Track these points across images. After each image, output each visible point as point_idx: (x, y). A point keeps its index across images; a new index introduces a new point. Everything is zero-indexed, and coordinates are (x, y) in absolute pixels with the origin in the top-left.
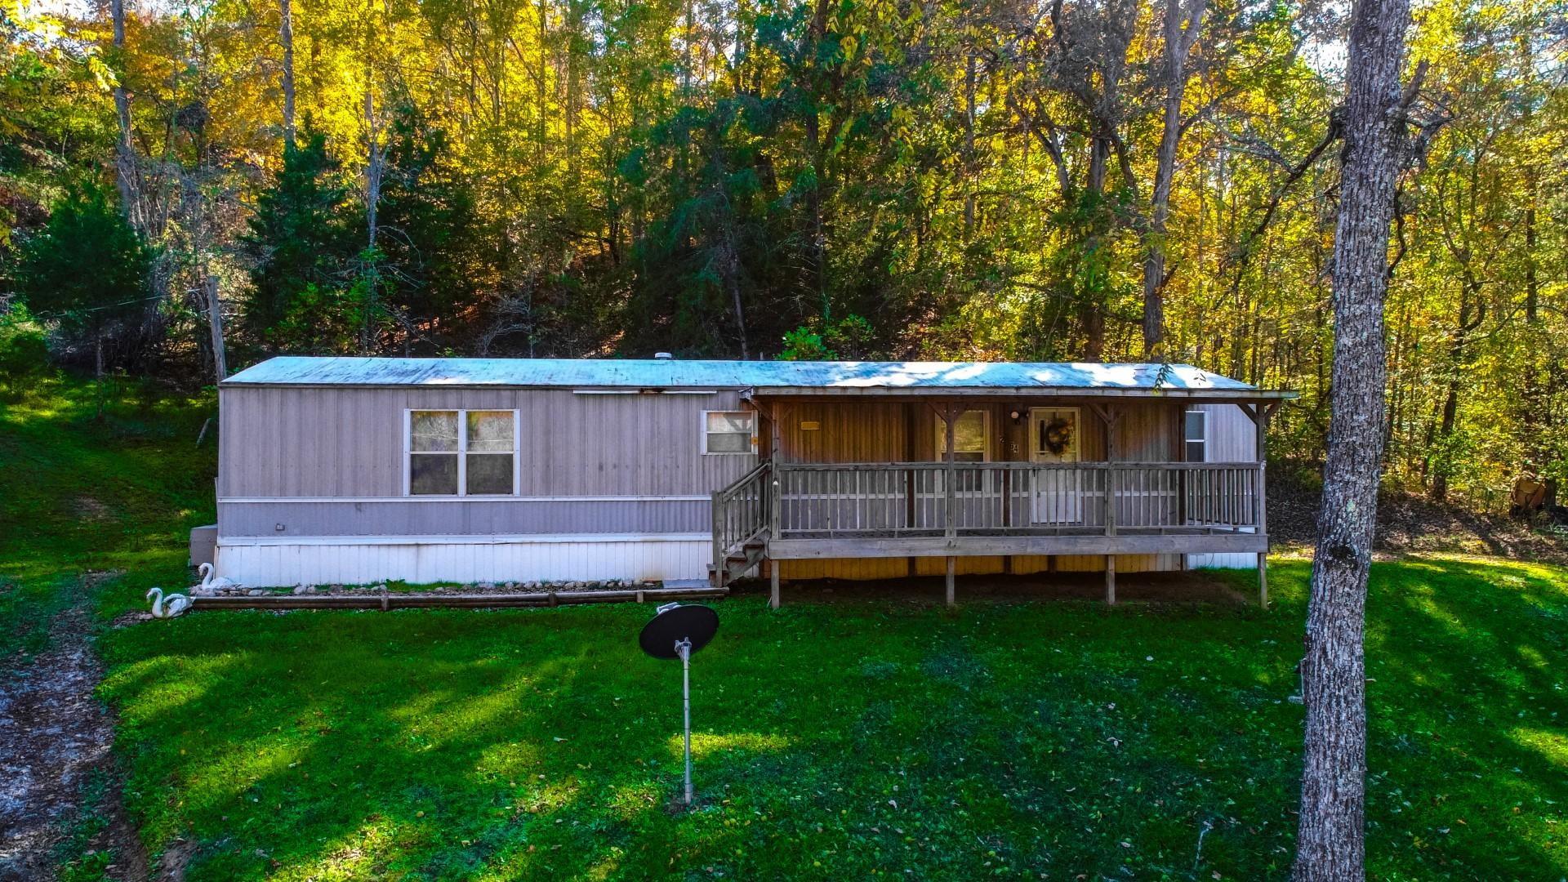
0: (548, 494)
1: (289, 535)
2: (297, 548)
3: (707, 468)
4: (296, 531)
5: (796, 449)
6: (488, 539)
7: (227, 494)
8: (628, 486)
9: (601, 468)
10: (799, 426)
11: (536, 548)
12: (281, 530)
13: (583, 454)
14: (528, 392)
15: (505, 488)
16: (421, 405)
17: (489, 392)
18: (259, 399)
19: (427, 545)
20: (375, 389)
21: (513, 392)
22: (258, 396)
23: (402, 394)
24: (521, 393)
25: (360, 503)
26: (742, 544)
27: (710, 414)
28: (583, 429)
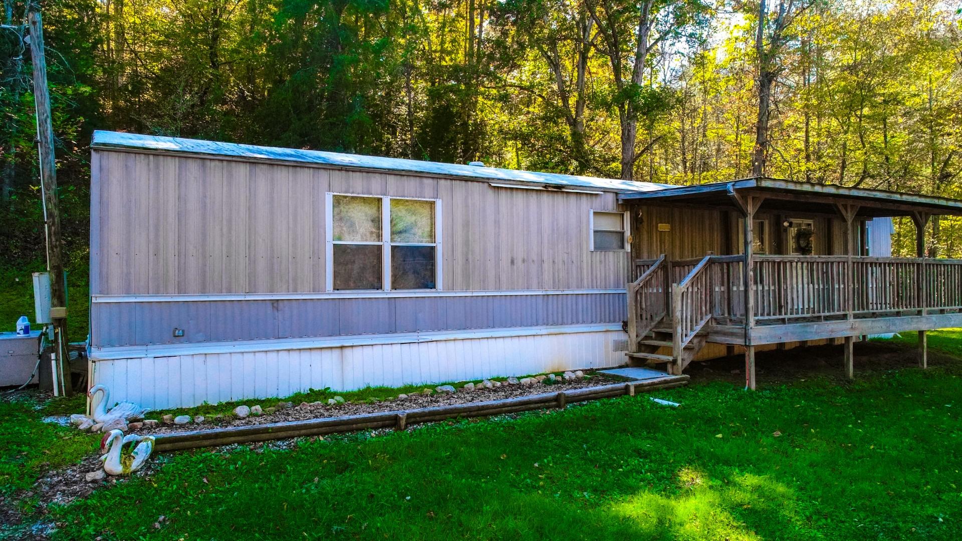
0: (467, 289)
1: (190, 341)
2: (202, 358)
3: (594, 262)
4: (200, 336)
5: (655, 248)
6: (412, 337)
7: (105, 292)
8: (534, 281)
9: (512, 262)
10: (657, 227)
11: (459, 344)
12: (178, 336)
13: (497, 248)
14: (449, 181)
15: (429, 282)
16: (344, 189)
17: (412, 178)
18: (149, 170)
19: (352, 346)
20: (293, 166)
21: (435, 181)
22: (149, 165)
23: (324, 176)
24: (442, 182)
25: (278, 300)
26: (694, 333)
27: (595, 213)
28: (497, 223)
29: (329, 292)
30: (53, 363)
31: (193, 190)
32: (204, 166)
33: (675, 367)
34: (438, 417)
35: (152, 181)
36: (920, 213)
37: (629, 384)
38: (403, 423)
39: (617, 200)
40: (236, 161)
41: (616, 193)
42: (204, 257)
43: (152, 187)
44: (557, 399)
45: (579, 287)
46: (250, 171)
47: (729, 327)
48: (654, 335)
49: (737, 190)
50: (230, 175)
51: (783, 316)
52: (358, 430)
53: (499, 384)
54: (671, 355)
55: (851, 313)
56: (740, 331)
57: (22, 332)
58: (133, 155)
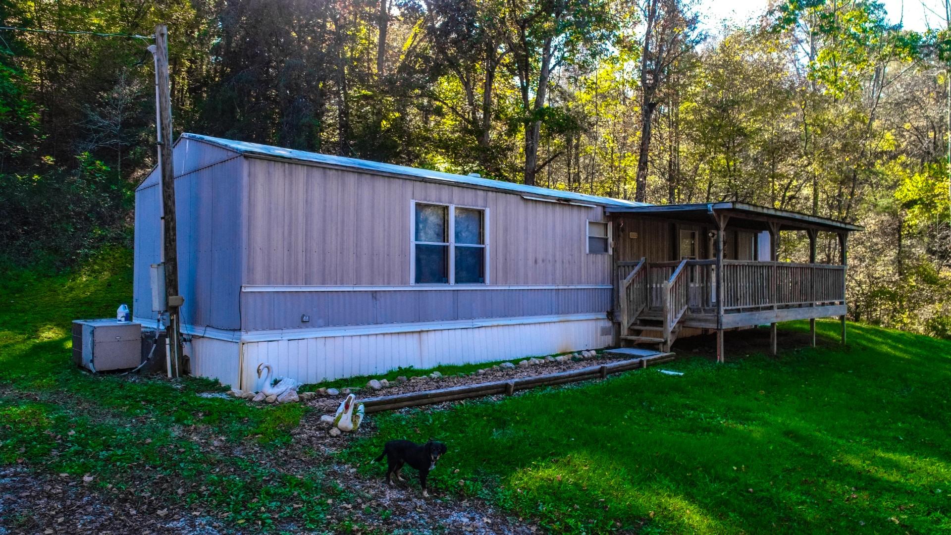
0: (506, 283)
1: (313, 326)
2: (323, 340)
3: (589, 262)
4: (321, 321)
5: (628, 252)
6: (467, 323)
7: (252, 282)
8: (550, 278)
9: (536, 262)
10: (629, 235)
12: (304, 322)
13: (526, 250)
14: (494, 193)
15: (479, 277)
16: (423, 197)
17: (470, 190)
18: (285, 175)
19: (427, 331)
20: (389, 177)
21: (485, 192)
22: (284, 171)
23: (409, 185)
24: (490, 194)
25: (376, 291)
26: (677, 320)
27: (590, 223)
28: (526, 229)
29: (412, 286)
30: (168, 347)
31: (317, 193)
32: (325, 173)
33: (665, 346)
34: (530, 386)
35: (287, 186)
36: (813, 230)
37: (643, 359)
38: (512, 390)
39: (605, 212)
40: (347, 171)
41: (604, 207)
42: (324, 254)
43: (287, 191)
44: (601, 370)
45: (580, 283)
46: (358, 179)
47: (702, 315)
48: (638, 322)
49: (715, 210)
50: (343, 184)
51: (739, 307)
52: (483, 396)
53: (543, 361)
54: (661, 337)
55: (776, 304)
56: (713, 318)
57: (123, 319)
58: (273, 163)
